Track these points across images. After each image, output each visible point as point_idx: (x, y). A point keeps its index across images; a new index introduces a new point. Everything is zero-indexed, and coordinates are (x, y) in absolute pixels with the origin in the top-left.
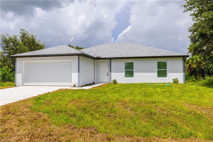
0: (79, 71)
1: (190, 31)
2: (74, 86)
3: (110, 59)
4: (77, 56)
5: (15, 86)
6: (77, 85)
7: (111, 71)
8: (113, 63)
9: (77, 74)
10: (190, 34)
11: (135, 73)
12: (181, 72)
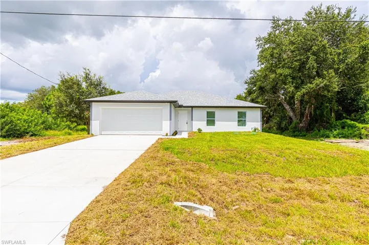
0: (171, 120)
1: (246, 83)
2: (167, 135)
3: (192, 107)
4: (169, 104)
5: (93, 135)
6: (169, 135)
7: (192, 120)
8: (195, 111)
9: (169, 122)
10: (246, 86)
11: (216, 122)
12: (258, 122)
